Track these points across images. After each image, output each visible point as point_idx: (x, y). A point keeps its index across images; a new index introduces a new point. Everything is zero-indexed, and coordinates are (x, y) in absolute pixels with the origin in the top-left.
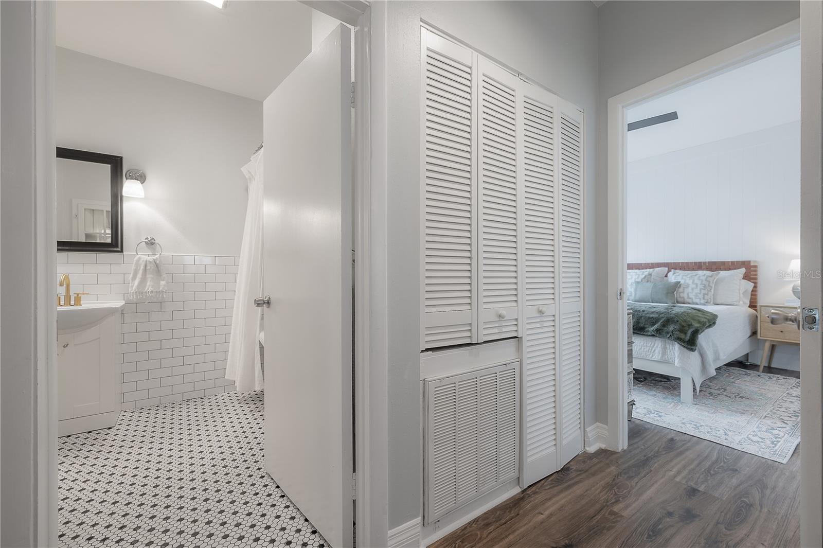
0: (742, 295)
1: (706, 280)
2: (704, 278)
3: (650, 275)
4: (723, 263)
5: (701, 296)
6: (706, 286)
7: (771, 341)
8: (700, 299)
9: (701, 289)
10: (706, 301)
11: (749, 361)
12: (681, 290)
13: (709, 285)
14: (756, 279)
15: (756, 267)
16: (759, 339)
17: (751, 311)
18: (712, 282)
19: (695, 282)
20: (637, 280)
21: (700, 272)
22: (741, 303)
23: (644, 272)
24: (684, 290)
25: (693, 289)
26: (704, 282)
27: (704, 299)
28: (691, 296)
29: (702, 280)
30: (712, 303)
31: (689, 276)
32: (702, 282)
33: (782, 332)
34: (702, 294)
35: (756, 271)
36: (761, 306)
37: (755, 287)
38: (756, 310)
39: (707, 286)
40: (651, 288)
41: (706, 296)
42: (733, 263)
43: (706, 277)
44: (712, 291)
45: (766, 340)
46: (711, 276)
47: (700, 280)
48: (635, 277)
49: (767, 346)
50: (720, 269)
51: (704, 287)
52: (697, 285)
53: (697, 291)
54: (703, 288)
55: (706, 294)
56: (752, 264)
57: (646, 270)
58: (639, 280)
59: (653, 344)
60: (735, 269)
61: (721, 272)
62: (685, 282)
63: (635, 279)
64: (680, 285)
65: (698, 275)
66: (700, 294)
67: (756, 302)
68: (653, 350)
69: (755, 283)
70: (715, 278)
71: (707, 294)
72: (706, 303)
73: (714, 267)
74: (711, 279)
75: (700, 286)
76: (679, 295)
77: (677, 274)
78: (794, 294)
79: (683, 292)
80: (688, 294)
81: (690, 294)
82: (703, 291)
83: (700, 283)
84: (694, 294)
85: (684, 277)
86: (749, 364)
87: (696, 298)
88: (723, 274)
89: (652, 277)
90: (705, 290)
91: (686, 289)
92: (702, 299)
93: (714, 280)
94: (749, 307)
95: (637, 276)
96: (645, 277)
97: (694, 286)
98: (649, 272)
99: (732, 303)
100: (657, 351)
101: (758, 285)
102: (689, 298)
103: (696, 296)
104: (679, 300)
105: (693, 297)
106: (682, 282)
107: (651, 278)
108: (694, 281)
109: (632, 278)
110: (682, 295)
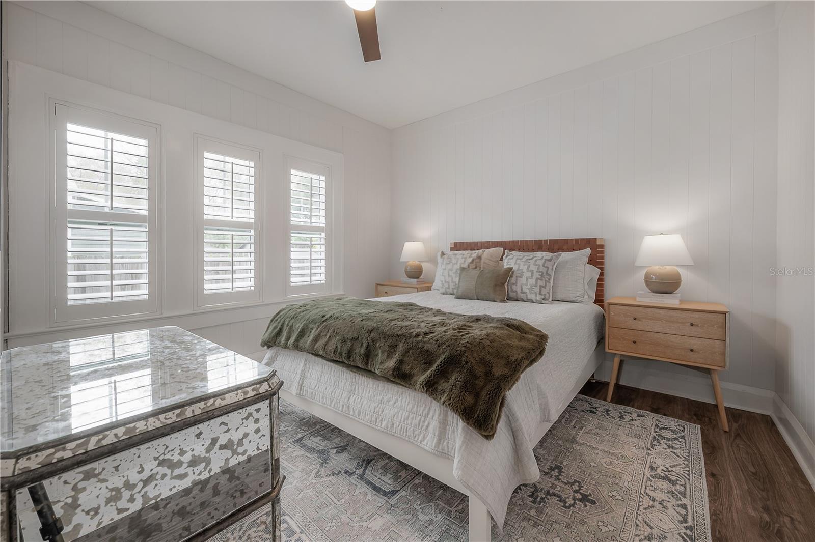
0: (586, 287)
1: (543, 266)
2: (541, 263)
3: (479, 257)
4: (566, 242)
5: (537, 289)
6: (544, 276)
7: (621, 355)
8: (536, 294)
9: (537, 279)
10: (543, 297)
11: (595, 378)
12: (513, 280)
13: (547, 274)
14: (602, 263)
15: (602, 246)
16: (607, 352)
17: (597, 308)
18: (550, 267)
19: (531, 268)
20: (462, 266)
21: (539, 254)
22: (586, 297)
23: (471, 254)
24: (517, 280)
25: (527, 279)
26: (542, 269)
27: (540, 294)
28: (526, 289)
29: (539, 265)
30: (550, 300)
31: (524, 260)
32: (538, 268)
33: (634, 342)
34: (538, 287)
35: (602, 252)
36: (610, 304)
37: (602, 274)
38: (602, 307)
39: (545, 274)
40: (476, 278)
41: (543, 289)
42: (577, 241)
43: (543, 261)
44: (552, 281)
45: (616, 354)
46: (550, 260)
47: (536, 265)
48: (461, 261)
49: (617, 361)
50: (563, 251)
51: (541, 276)
52: (532, 272)
53: (532, 282)
54: (539, 277)
55: (543, 287)
56: (598, 243)
57: (475, 251)
58: (465, 265)
59: (427, 410)
60: (579, 250)
61: (563, 254)
62: (518, 269)
63: (461, 264)
64: (513, 273)
65: (535, 259)
66: (536, 286)
67: (603, 296)
68: (426, 424)
69: (602, 269)
70: (554, 263)
71: (545, 287)
72: (543, 299)
73: (556, 247)
74: (549, 264)
75: (537, 275)
76: (511, 287)
77: (510, 257)
78: (647, 285)
79: (516, 284)
80: (521, 287)
81: (523, 287)
82: (540, 283)
83: (536, 270)
84: (529, 286)
85: (518, 261)
86: (594, 381)
87: (531, 293)
88: (565, 256)
89: (482, 261)
90: (541, 280)
91: (519, 279)
92: (538, 295)
93: (553, 266)
94: (595, 303)
95: (463, 259)
96: (473, 260)
97: (529, 274)
98: (478, 254)
99: (574, 299)
100: (431, 428)
101: (605, 272)
102: (522, 292)
103: (531, 289)
104: (512, 295)
105: (527, 291)
106: (515, 268)
107: (480, 262)
108: (529, 267)
109: (457, 261)
110: (514, 288)
